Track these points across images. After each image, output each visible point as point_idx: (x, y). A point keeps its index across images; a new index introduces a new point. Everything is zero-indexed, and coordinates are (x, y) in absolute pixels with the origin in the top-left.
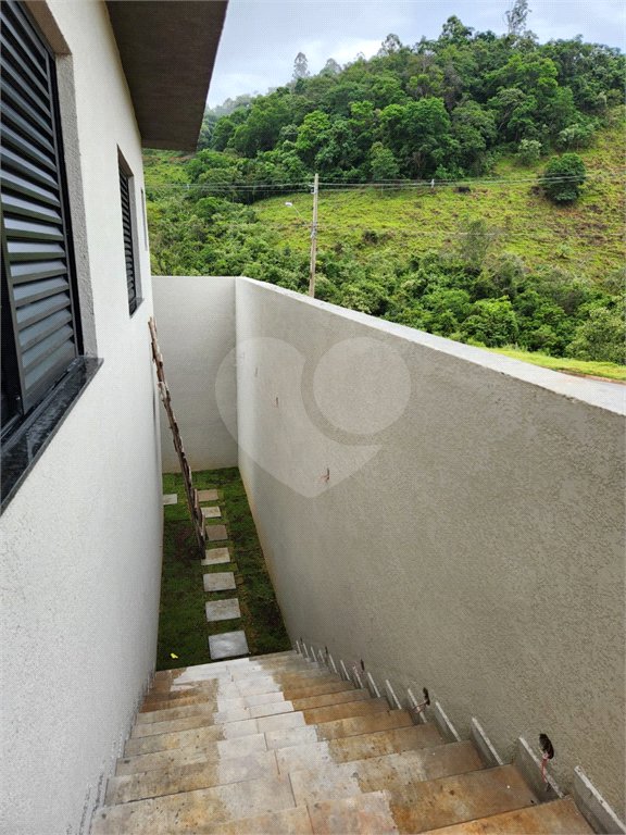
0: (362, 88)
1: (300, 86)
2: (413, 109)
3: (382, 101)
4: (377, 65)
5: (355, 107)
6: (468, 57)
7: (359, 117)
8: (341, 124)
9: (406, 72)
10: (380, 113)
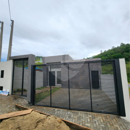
0: (109, 53)
1: (101, 54)
2: (116, 55)
3: (112, 54)
4: (111, 50)
5: (108, 55)
6: (124, 47)
7: (109, 56)
8: (107, 57)
9: (115, 51)
10: (112, 56)
